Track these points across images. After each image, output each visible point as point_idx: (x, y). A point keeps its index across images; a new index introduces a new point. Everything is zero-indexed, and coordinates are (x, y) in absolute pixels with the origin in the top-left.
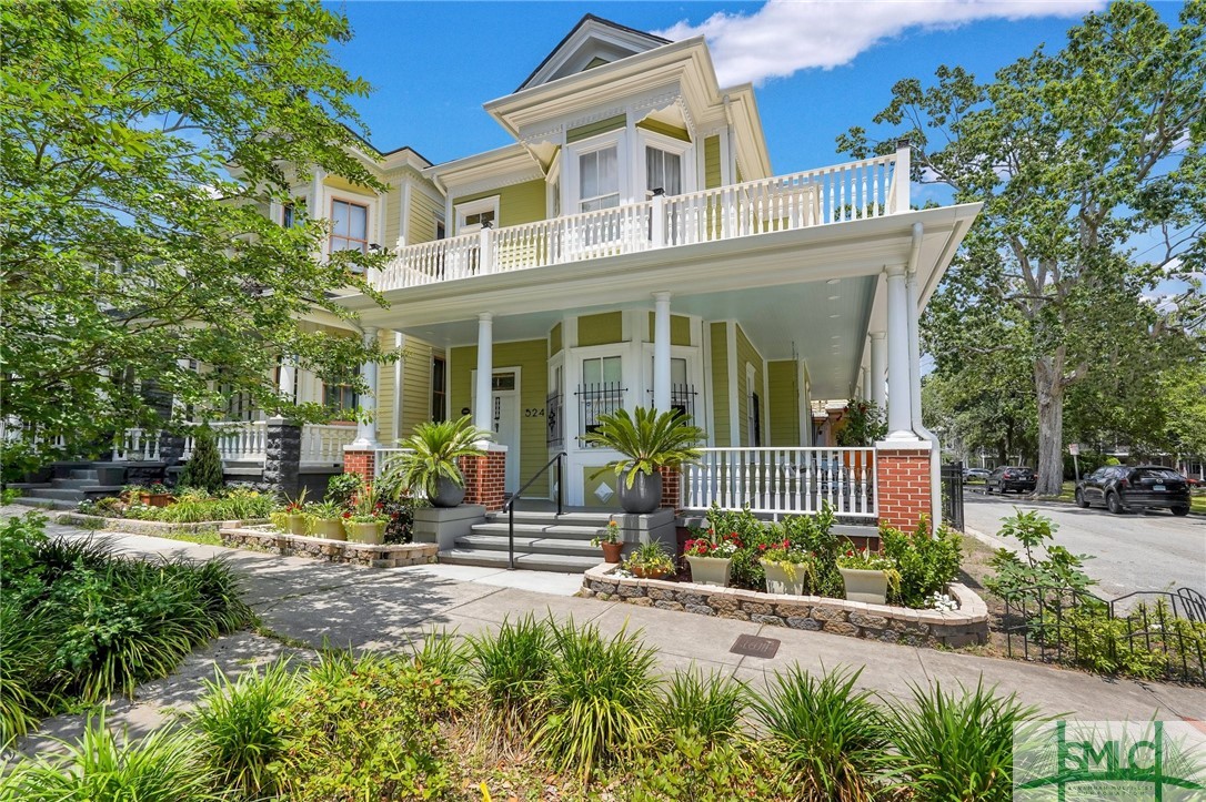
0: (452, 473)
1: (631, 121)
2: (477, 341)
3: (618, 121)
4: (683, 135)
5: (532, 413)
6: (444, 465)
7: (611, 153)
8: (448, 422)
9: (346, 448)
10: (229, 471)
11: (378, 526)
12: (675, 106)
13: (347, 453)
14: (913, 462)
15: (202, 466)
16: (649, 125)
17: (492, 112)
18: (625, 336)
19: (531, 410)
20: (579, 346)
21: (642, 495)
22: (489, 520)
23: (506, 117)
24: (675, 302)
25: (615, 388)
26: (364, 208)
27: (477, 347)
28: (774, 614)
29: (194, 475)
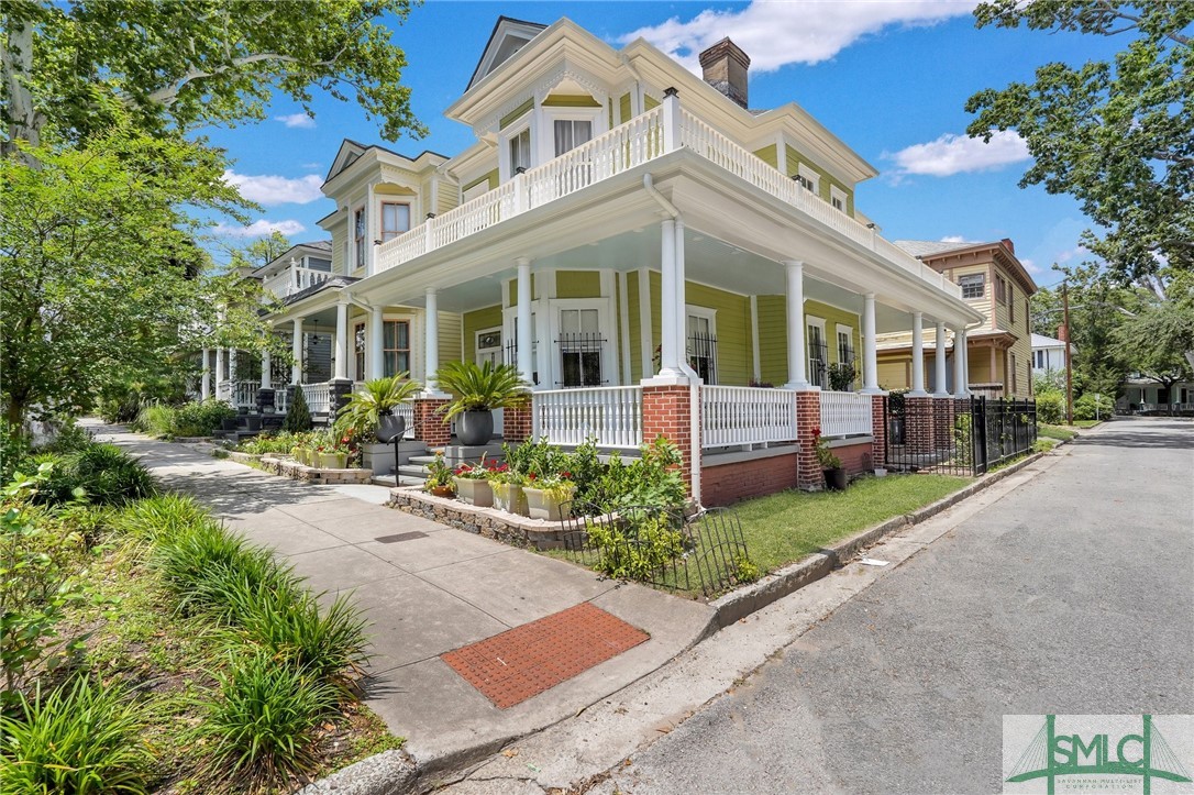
1: (538, 102)
3: (529, 105)
4: (589, 102)
7: (526, 134)
10: (315, 419)
12: (566, 80)
14: (666, 398)
15: (295, 416)
16: (552, 101)
17: (449, 116)
21: (464, 430)
23: (461, 117)
24: (532, 264)
26: (407, 205)
28: (460, 520)
29: (290, 422)
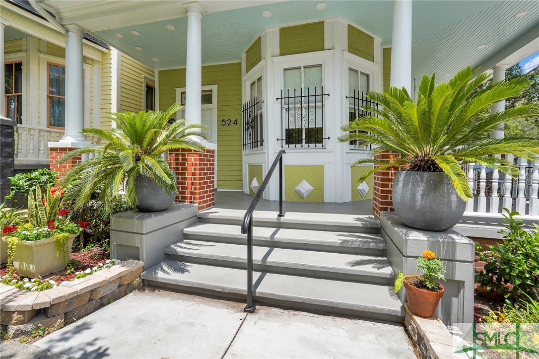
0: (159, 171)
2: (185, 64)
5: (227, 123)
6: (149, 160)
8: (158, 112)
9: (51, 145)
11: (58, 241)
13: (53, 149)
18: (327, 45)
19: (226, 119)
20: (281, 55)
22: (202, 220)
25: (319, 92)
27: (185, 69)
